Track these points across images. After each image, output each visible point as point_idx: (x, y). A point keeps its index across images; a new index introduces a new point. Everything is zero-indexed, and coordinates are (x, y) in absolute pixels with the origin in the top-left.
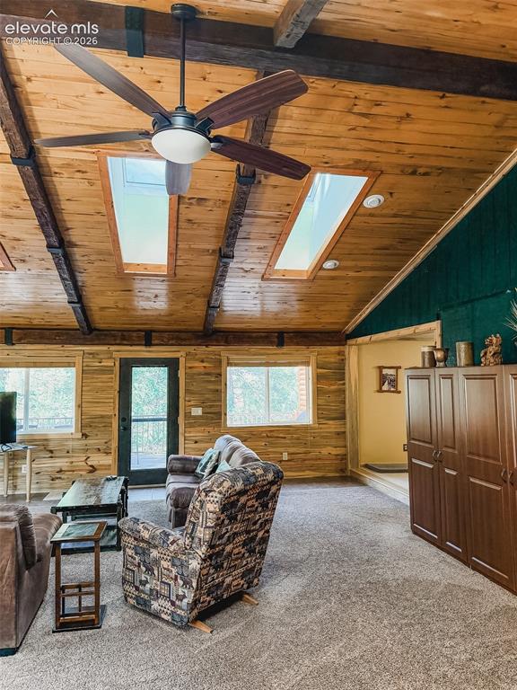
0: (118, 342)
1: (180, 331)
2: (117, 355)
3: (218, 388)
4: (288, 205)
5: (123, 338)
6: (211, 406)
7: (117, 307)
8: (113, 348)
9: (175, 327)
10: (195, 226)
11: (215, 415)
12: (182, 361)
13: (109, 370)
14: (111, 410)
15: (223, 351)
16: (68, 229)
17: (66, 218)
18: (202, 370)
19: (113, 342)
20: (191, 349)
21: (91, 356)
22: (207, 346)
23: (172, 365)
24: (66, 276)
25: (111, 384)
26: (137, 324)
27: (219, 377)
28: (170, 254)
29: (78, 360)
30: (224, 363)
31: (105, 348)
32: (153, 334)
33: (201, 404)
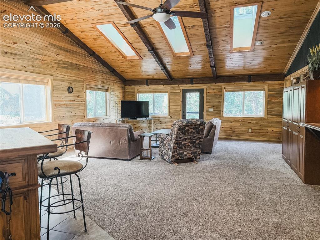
0: (181, 83)
1: (204, 78)
2: (181, 88)
3: (220, 100)
4: (227, 22)
5: (183, 82)
6: (217, 108)
7: (178, 70)
8: (180, 85)
9: (201, 76)
10: (194, 36)
11: (218, 112)
12: (205, 90)
13: (178, 94)
14: (179, 108)
15: (223, 85)
16: (154, 44)
17: (152, 40)
18: (214, 94)
19: (179, 83)
20: (209, 85)
21: (172, 89)
22: (216, 84)
23: (201, 91)
24: (157, 60)
25: (179, 99)
26: (187, 76)
27: (221, 96)
28: (189, 48)
29: (168, 90)
30: (223, 90)
31: (177, 86)
32: (194, 79)
33: (213, 107)
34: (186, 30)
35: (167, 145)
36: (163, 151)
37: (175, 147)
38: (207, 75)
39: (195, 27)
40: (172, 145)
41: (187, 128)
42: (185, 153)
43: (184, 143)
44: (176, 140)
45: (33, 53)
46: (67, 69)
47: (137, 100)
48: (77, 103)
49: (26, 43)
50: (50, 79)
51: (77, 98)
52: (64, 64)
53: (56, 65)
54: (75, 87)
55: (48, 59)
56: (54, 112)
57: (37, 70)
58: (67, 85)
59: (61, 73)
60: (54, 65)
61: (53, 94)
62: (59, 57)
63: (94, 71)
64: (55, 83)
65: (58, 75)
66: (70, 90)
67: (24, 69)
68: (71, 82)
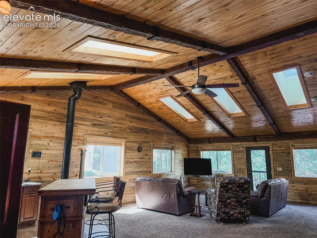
0: (243, 141)
1: (268, 135)
2: (245, 146)
3: (289, 159)
4: (271, 85)
5: (245, 139)
6: (286, 167)
7: (238, 128)
8: (243, 143)
9: (263, 134)
10: (243, 99)
11: (289, 171)
12: (271, 147)
13: (242, 152)
14: (244, 167)
15: (290, 143)
16: (207, 108)
18: (280, 151)
19: (242, 141)
20: (274, 142)
21: (235, 146)
22: (282, 140)
23: (267, 149)
24: (213, 121)
25: (243, 157)
26: (247, 134)
27: (289, 155)
28: (241, 109)
29: (231, 148)
30: (291, 147)
31: (240, 143)
32: (257, 137)
33: (282, 166)
34: (234, 95)
35: (213, 202)
36: (211, 208)
37: (220, 205)
38: (270, 132)
39: (241, 92)
40: (216, 203)
41: (230, 186)
42: (231, 212)
43: (228, 201)
44: (219, 198)
45: (113, 123)
46: (138, 133)
47: (201, 158)
48: (144, 160)
49: (109, 116)
50: (124, 142)
51: (145, 156)
52: (136, 129)
53: (129, 131)
54: (144, 147)
55: (124, 126)
56: (125, 167)
57: (115, 135)
58: (137, 145)
59: (133, 137)
60: (128, 130)
61: (125, 153)
62: (132, 125)
63: (160, 133)
64: (128, 144)
65: (130, 138)
66: (139, 150)
67: (106, 135)
68: (141, 143)
